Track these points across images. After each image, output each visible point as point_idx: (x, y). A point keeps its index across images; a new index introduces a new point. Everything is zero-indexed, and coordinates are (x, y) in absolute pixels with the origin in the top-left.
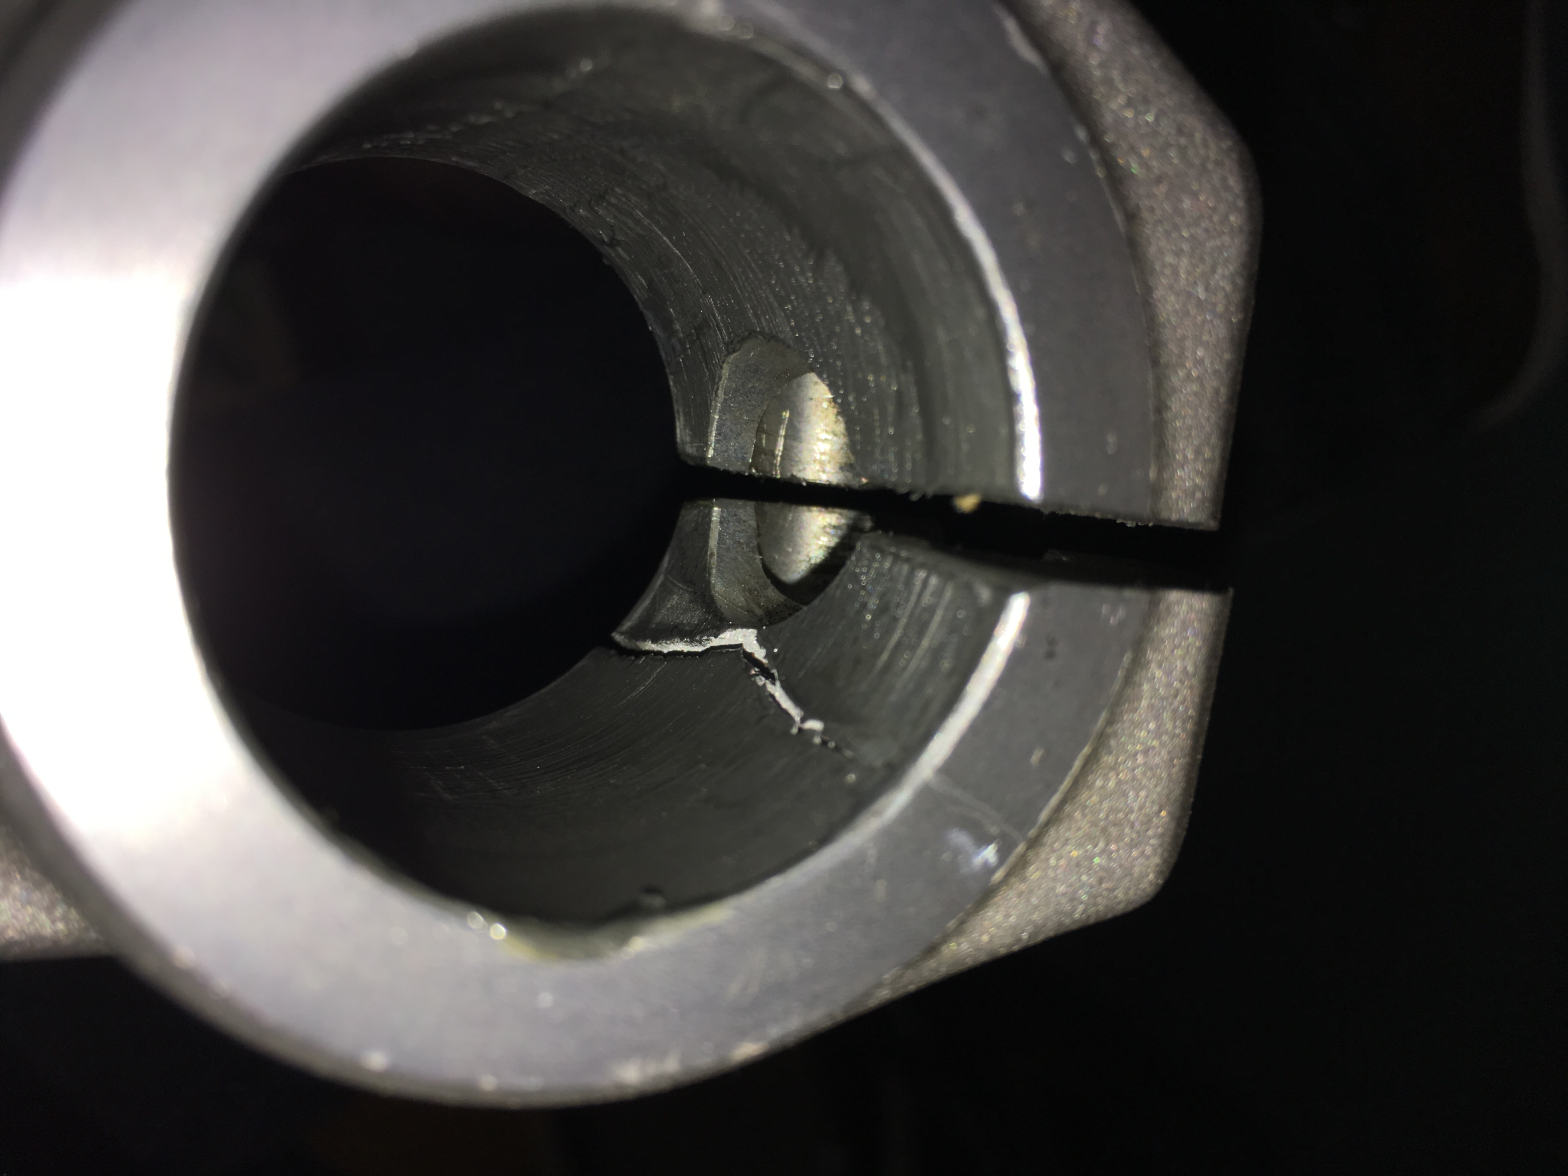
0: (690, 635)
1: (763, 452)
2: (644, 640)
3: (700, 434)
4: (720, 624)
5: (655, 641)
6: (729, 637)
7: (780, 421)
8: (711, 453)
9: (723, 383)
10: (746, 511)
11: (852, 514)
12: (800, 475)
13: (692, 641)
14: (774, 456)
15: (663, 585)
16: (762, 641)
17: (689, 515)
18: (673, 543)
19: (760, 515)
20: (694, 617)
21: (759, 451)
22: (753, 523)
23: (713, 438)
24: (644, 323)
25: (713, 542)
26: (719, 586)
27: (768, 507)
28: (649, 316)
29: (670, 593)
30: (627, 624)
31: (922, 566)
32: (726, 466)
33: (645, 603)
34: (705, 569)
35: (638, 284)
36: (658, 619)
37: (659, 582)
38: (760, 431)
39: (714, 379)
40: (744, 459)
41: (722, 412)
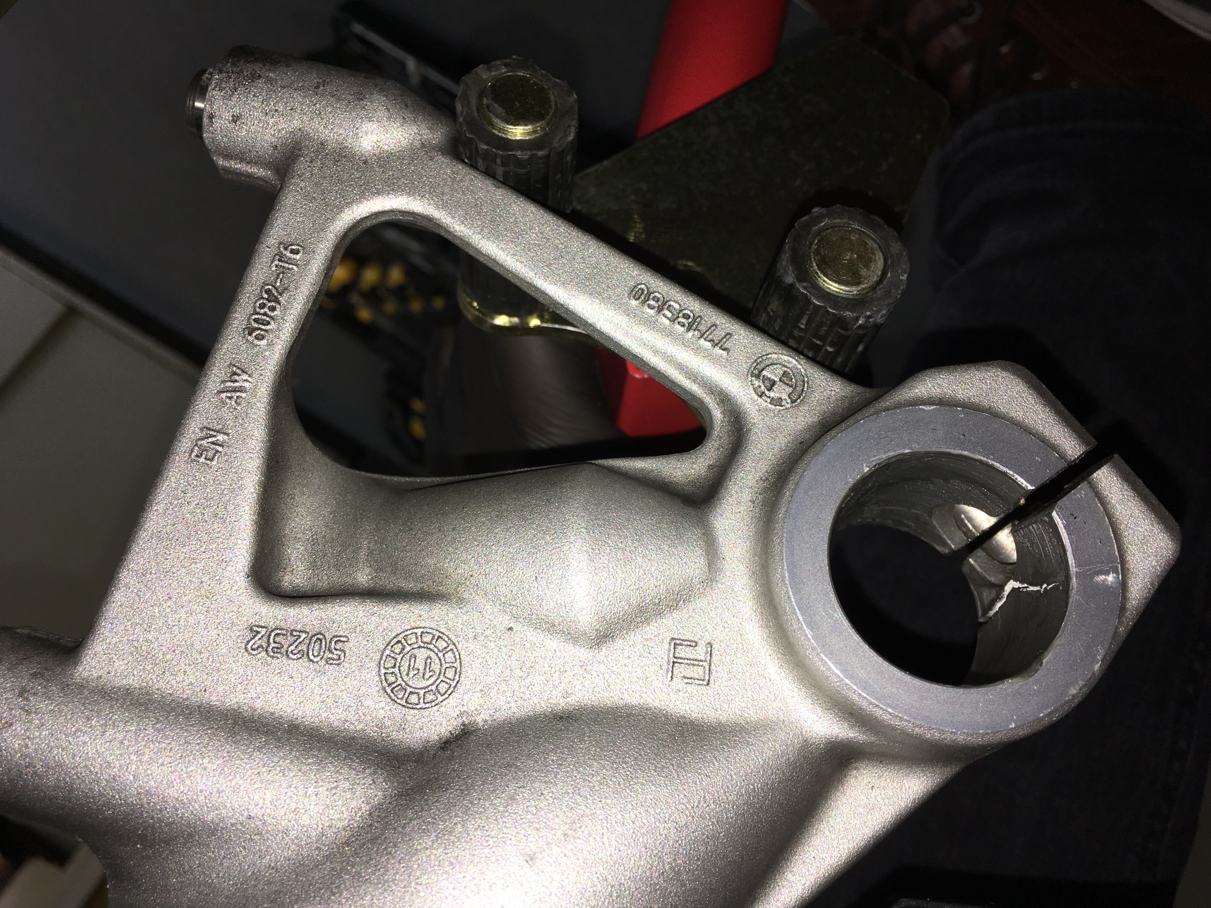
0: (998, 597)
1: (967, 532)
2: (988, 613)
3: (945, 544)
4: (1001, 587)
5: (991, 610)
6: (1008, 588)
7: (963, 520)
8: (953, 546)
9: (937, 526)
10: (979, 552)
11: (1010, 525)
12: (984, 529)
13: (1000, 599)
14: (972, 531)
15: (978, 594)
16: (1015, 580)
17: (965, 569)
18: (969, 580)
19: (984, 550)
20: (994, 592)
21: (965, 534)
22: (984, 554)
23: (949, 542)
24: (899, 531)
25: (979, 569)
26: (992, 579)
27: (984, 546)
28: (899, 528)
29: (982, 593)
30: (980, 613)
31: (1029, 525)
32: (961, 546)
33: (978, 603)
34: (985, 578)
35: (889, 523)
36: (986, 603)
37: (976, 593)
38: (960, 528)
39: (934, 527)
40: (964, 540)
41: (945, 533)
